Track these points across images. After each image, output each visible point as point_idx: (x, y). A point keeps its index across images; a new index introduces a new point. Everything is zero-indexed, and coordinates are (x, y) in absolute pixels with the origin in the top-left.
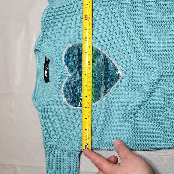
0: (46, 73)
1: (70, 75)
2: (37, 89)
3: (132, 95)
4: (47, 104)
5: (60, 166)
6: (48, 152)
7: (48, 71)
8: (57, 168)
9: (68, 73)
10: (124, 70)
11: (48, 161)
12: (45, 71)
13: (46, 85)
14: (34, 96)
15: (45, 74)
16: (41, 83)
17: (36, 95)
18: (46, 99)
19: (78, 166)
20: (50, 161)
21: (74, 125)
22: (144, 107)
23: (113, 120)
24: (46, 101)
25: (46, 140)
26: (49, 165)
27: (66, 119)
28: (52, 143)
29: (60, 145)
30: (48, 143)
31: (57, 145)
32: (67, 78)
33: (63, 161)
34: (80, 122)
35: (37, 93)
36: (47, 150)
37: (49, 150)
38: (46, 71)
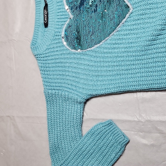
0: (46, 17)
1: (72, 16)
2: (36, 35)
3: (143, 30)
4: (46, 53)
5: (62, 116)
6: (49, 102)
7: (47, 14)
8: (59, 118)
9: (70, 14)
10: (133, 3)
11: (49, 111)
12: (44, 15)
13: (45, 30)
14: (33, 44)
15: (44, 18)
16: (40, 29)
17: (34, 42)
18: (45, 47)
19: (82, 115)
20: (51, 112)
21: (78, 71)
22: (157, 43)
23: (121, 60)
24: (45, 49)
25: (47, 88)
26: (50, 115)
27: (68, 65)
28: (54, 92)
29: (63, 93)
30: (50, 91)
31: (59, 93)
32: (69, 19)
33: (65, 110)
34: (84, 67)
35: (36, 40)
36: (48, 99)
37: (50, 99)
38: (46, 14)
